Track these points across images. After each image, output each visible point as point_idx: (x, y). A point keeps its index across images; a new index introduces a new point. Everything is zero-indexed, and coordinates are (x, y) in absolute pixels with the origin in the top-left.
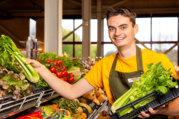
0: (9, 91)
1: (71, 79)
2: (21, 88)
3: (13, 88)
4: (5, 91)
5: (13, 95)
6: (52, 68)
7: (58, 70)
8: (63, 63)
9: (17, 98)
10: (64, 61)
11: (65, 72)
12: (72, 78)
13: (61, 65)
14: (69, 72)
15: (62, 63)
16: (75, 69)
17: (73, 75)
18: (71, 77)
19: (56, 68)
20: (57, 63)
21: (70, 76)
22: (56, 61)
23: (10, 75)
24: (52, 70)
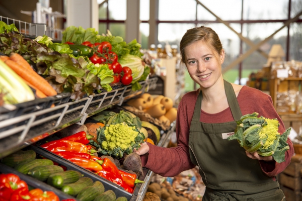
0: (66, 86)
1: (127, 78)
2: (83, 80)
3: (71, 81)
4: (59, 86)
5: (71, 92)
6: (94, 56)
7: (105, 60)
8: (113, 48)
9: (76, 97)
10: (113, 44)
11: (117, 64)
12: (129, 76)
13: (110, 52)
14: (123, 66)
15: (110, 49)
16: (133, 60)
17: (130, 71)
18: (126, 75)
19: (101, 57)
20: (101, 47)
21: (125, 72)
22: (99, 44)
23: (66, 59)
24: (95, 59)
